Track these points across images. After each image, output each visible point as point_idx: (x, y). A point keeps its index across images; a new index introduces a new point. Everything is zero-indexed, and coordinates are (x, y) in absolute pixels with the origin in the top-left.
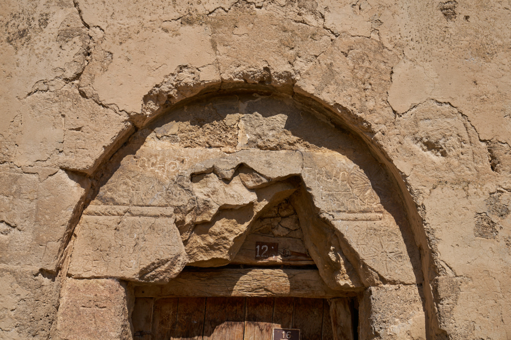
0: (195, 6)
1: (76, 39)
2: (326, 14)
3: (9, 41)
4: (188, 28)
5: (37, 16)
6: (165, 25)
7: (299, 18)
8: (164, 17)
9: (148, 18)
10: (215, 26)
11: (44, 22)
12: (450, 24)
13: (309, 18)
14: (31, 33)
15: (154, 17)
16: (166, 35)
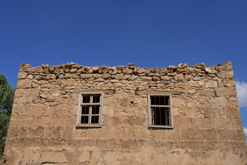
0: (119, 158)
1: (104, 163)
2: (136, 158)
3: (95, 164)
4: (118, 161)
5: (98, 160)
6: (115, 161)
7: (132, 159)
8: (115, 159)
9: (113, 160)
10: (121, 161)
11: (99, 161)
12: (152, 160)
13: (134, 159)
14: (98, 162)
15: (113, 159)
16: (115, 162)
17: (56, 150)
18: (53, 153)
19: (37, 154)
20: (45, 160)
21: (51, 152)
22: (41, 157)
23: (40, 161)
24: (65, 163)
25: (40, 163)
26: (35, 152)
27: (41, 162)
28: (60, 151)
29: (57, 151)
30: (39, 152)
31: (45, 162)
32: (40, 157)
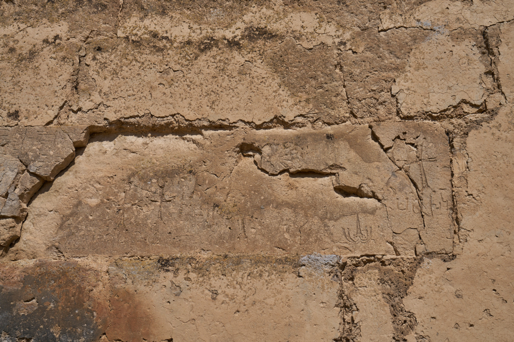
17: (195, 37)
18: (172, 56)
19: (44, 67)
20: (115, 104)
21: (160, 50)
22: (82, 86)
23: (74, 118)
24: (279, 121)
25: (74, 130)
26: (32, 54)
27: (78, 122)
28: (233, 44)
29: (207, 45)
30: (62, 54)
31: (112, 117)
32: (68, 90)
